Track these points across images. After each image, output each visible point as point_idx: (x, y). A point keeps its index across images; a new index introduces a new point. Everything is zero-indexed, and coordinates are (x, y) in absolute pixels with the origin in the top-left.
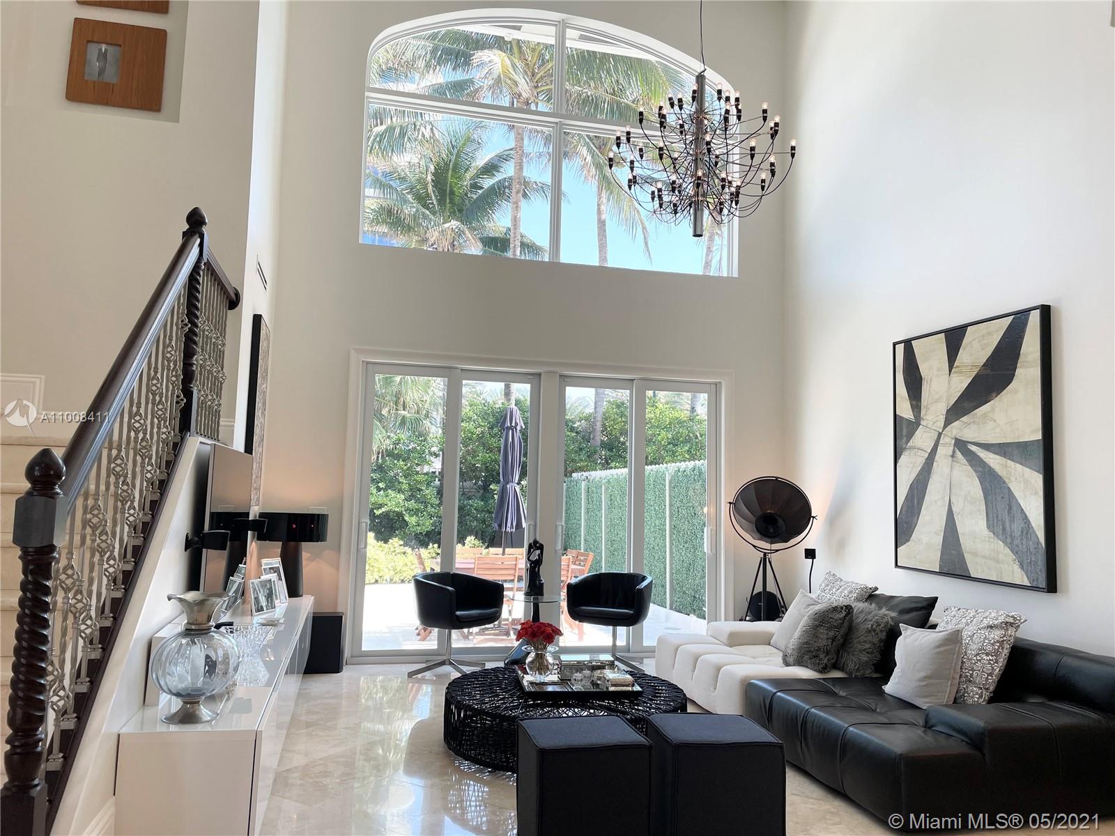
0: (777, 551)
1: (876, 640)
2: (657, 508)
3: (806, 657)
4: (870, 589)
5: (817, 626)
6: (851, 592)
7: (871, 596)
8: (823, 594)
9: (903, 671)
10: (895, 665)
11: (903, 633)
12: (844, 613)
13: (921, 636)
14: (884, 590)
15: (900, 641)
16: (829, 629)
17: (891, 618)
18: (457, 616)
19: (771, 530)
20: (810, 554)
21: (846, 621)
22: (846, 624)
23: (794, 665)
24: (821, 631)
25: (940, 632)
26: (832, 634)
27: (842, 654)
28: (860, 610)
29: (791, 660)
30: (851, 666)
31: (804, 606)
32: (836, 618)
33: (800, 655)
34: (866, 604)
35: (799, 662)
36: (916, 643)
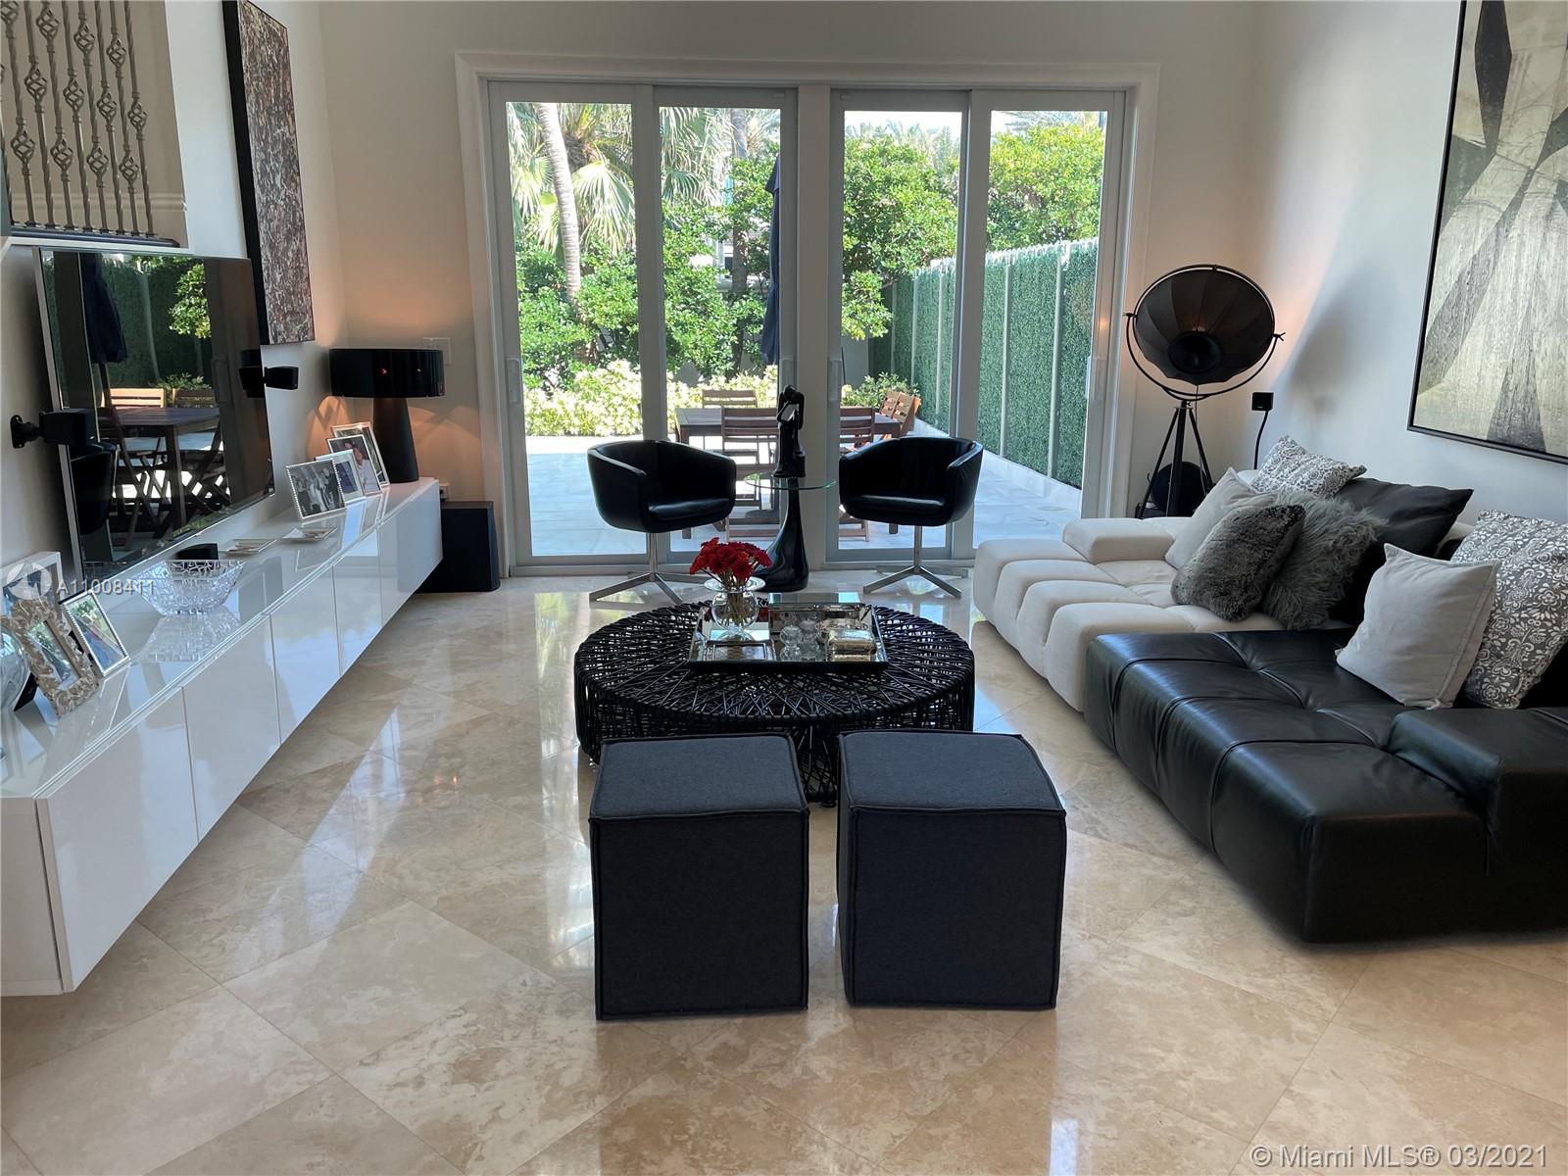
0: (1206, 396)
1: (1338, 568)
2: (1042, 317)
3: (1209, 592)
4: (1351, 470)
5: (1234, 542)
6: (1314, 476)
7: (1351, 485)
8: (1268, 476)
9: (1372, 633)
10: (1363, 619)
11: (1388, 559)
12: (1287, 519)
13: (1419, 572)
14: (1378, 471)
15: (1378, 576)
16: (1255, 547)
17: (1375, 529)
18: (653, 514)
19: (1196, 361)
20: (1263, 401)
21: (1288, 534)
22: (1287, 540)
23: (1189, 604)
24: (1241, 550)
25: (1456, 566)
26: (1258, 556)
27: (1274, 590)
28: (1321, 511)
29: (1184, 595)
30: (1286, 610)
31: (1228, 499)
32: (1269, 528)
33: (1198, 588)
34: (1333, 502)
35: (1196, 600)
36: (1407, 584)
